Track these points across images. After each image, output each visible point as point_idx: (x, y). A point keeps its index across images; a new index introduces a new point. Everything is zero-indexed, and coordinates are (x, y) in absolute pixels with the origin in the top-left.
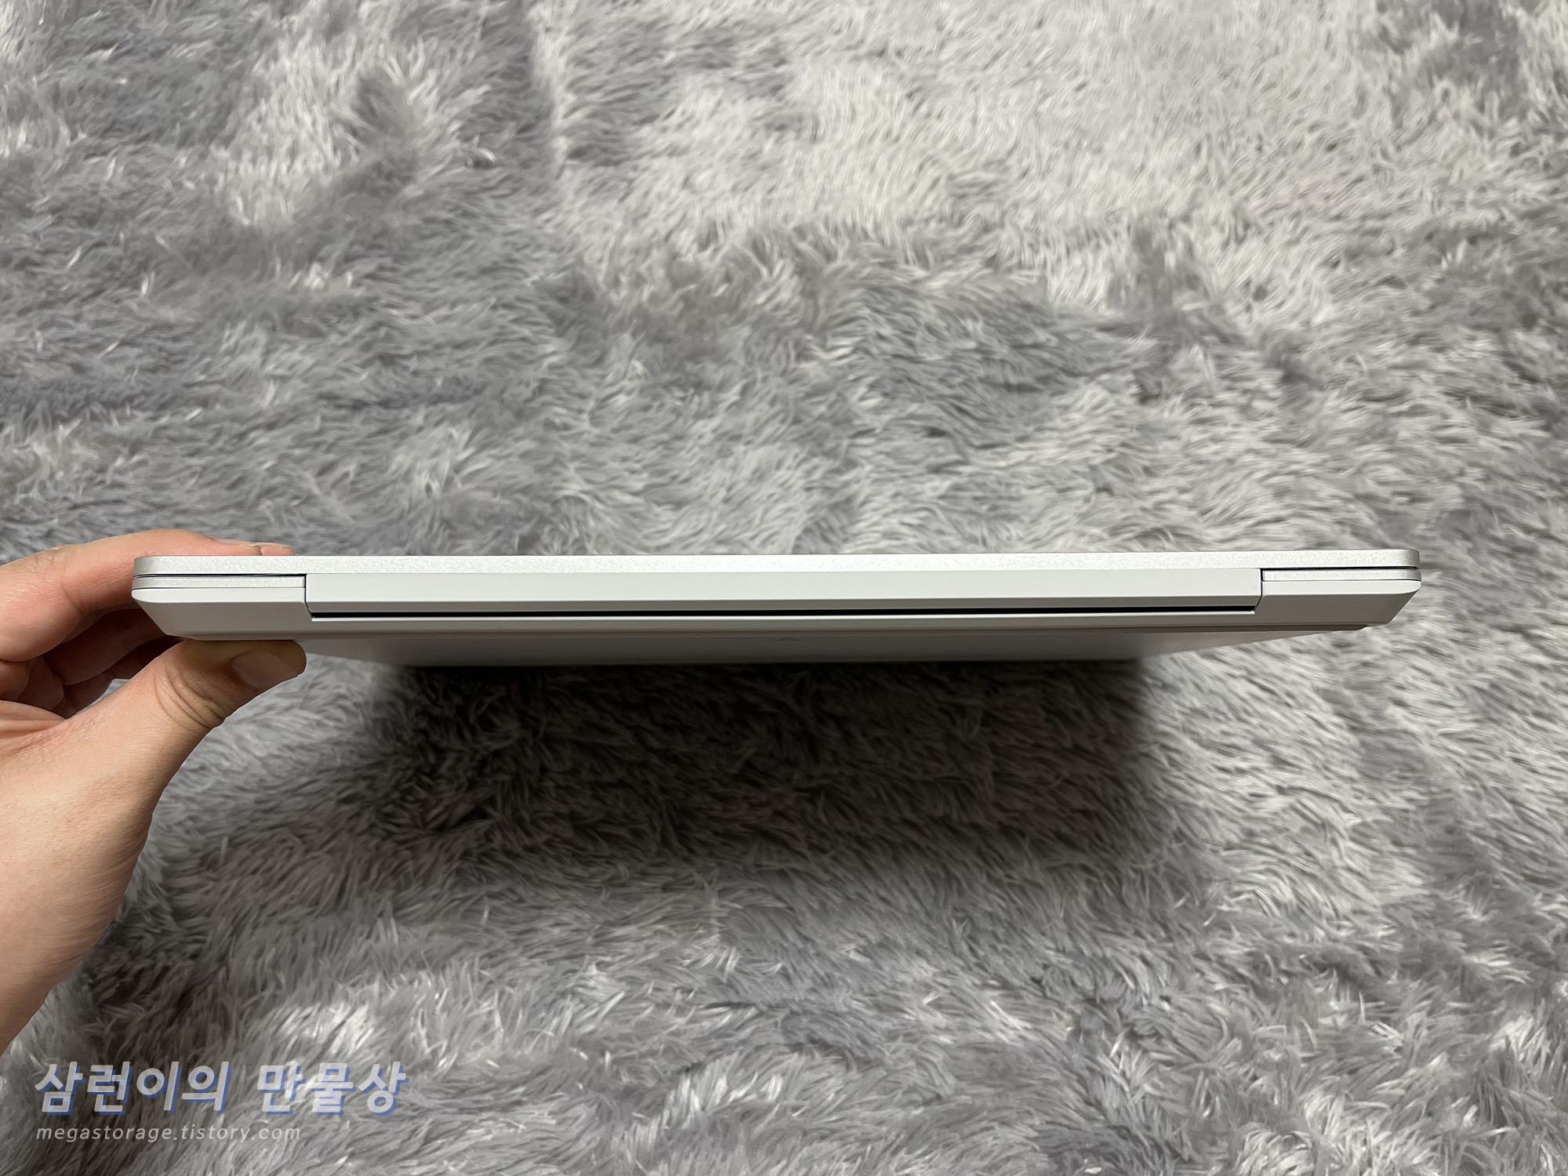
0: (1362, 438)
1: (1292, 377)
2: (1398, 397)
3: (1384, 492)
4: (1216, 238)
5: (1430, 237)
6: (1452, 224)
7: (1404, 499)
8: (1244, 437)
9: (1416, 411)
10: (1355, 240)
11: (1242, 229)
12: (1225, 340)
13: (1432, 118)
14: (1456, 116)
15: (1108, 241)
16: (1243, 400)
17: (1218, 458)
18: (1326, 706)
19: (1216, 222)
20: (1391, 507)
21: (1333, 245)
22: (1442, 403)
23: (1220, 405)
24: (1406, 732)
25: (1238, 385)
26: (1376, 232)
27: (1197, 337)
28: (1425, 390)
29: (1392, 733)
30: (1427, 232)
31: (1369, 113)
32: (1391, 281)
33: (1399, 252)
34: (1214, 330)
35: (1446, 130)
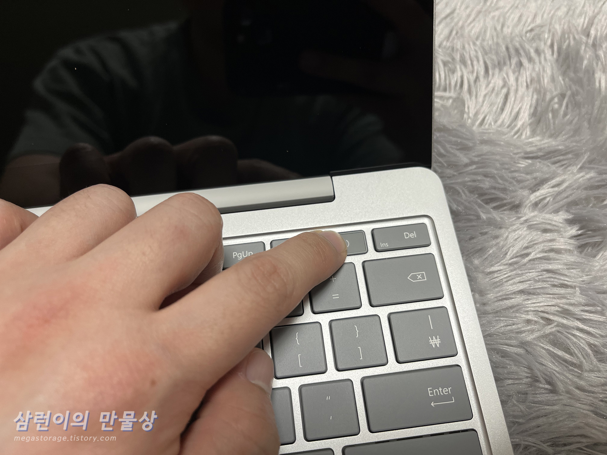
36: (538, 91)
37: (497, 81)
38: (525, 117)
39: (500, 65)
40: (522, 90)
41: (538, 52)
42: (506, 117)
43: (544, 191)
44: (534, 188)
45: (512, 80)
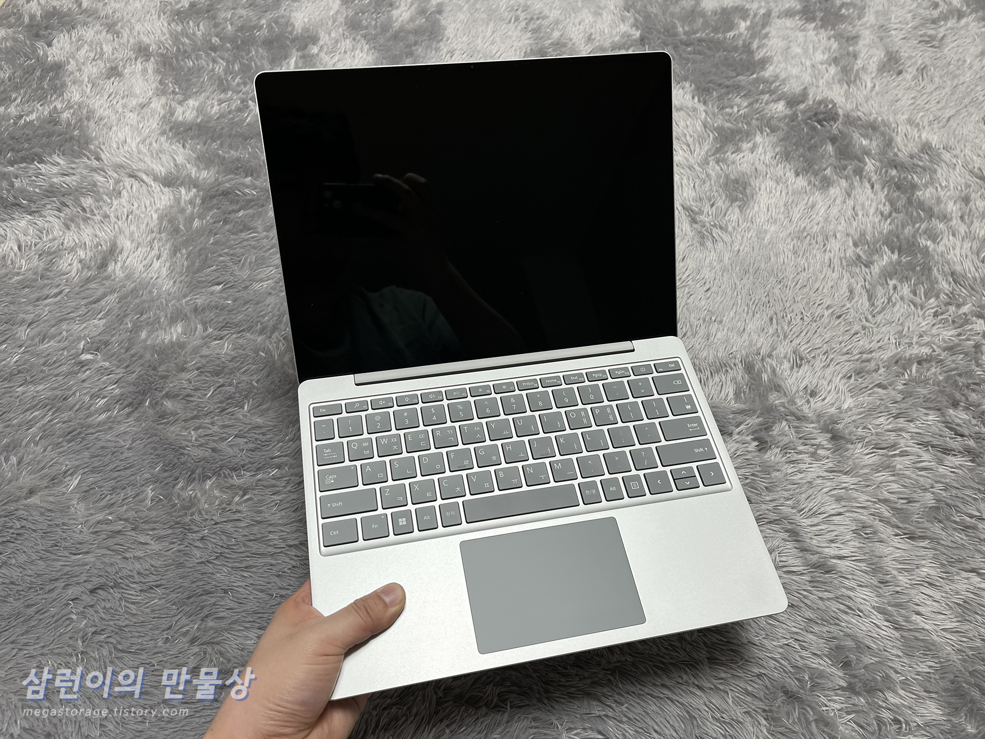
0: (877, 468)
1: (836, 437)
2: (894, 446)
3: (893, 497)
4: (786, 365)
5: (897, 362)
6: (908, 355)
7: (905, 501)
8: (815, 470)
9: (904, 454)
10: (858, 365)
11: (799, 361)
12: (798, 419)
13: (889, 299)
14: (902, 298)
15: (731, 369)
16: (812, 450)
17: (804, 481)
18: (880, 616)
19: (785, 357)
20: (898, 506)
21: (847, 367)
22: (916, 449)
23: (801, 453)
24: (923, 629)
25: (808, 442)
26: (868, 361)
27: (783, 417)
28: (906, 442)
29: (916, 630)
30: (894, 361)
31: (856, 299)
32: (879, 386)
33: (882, 370)
34: (793, 414)
35: (898, 306)
36: (736, 383)
37: (717, 379)
38: (731, 395)
39: (718, 372)
40: (729, 383)
41: (735, 365)
42: (723, 395)
43: (742, 427)
44: (737, 426)
45: (724, 377)
